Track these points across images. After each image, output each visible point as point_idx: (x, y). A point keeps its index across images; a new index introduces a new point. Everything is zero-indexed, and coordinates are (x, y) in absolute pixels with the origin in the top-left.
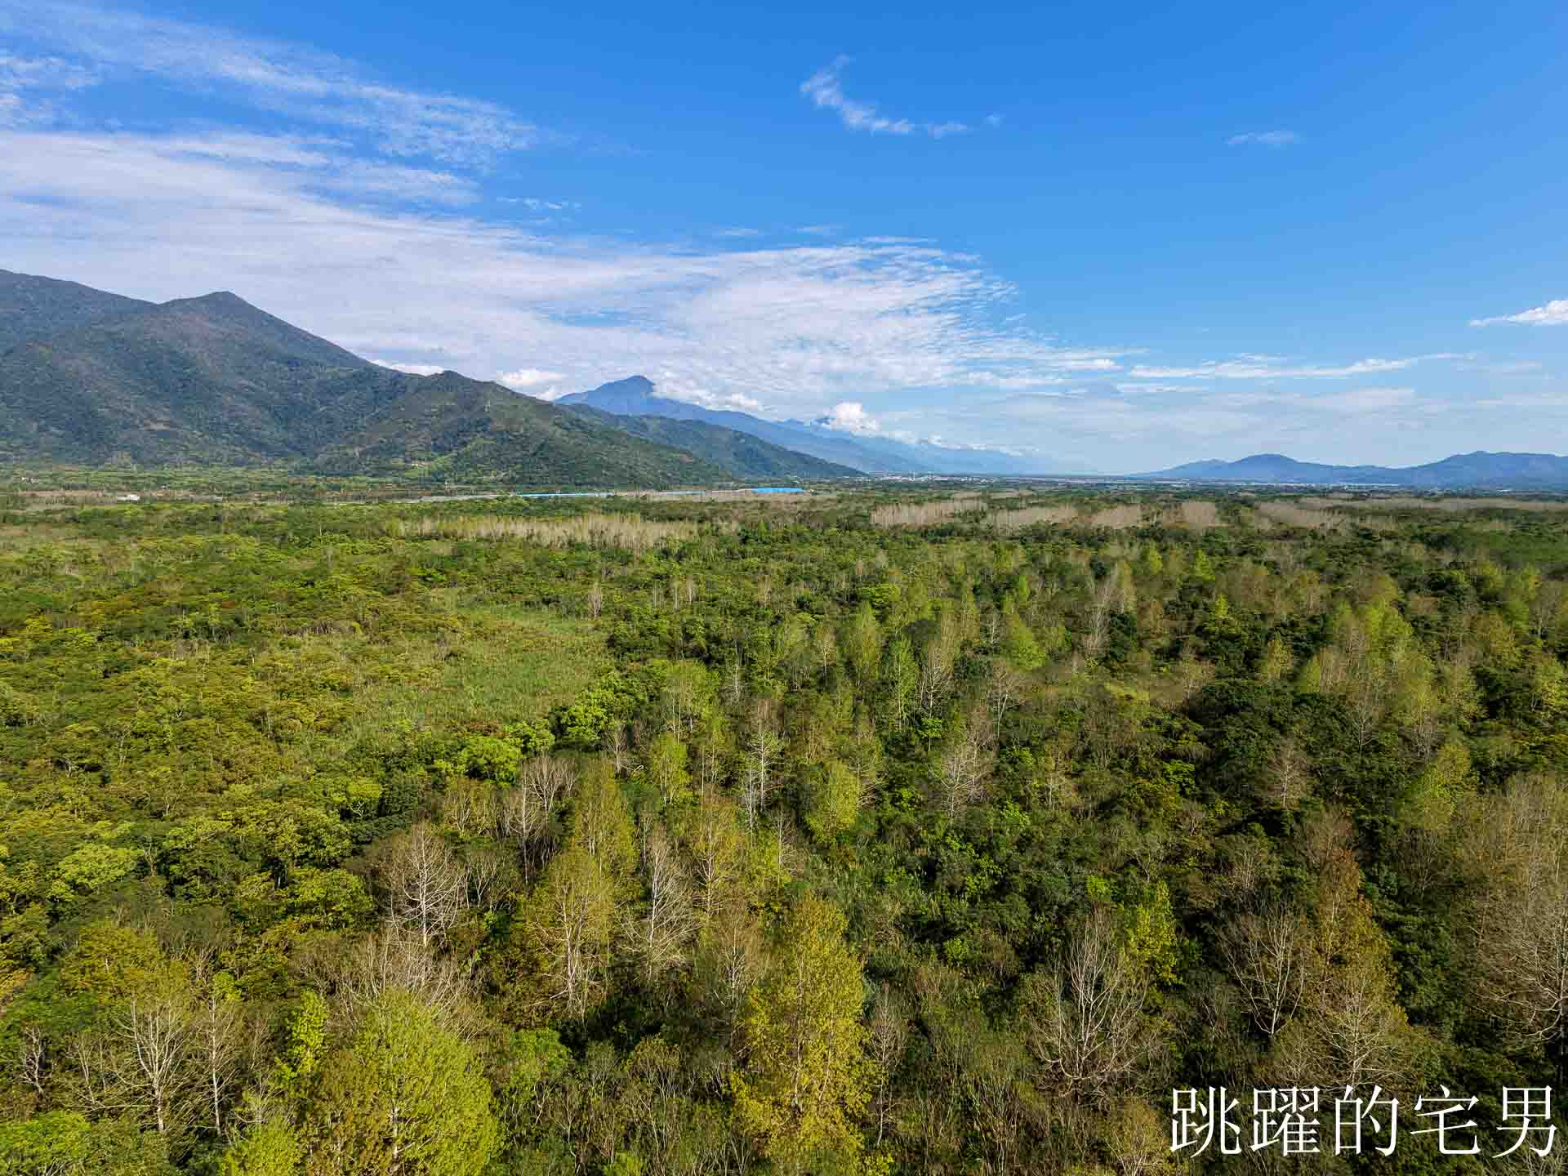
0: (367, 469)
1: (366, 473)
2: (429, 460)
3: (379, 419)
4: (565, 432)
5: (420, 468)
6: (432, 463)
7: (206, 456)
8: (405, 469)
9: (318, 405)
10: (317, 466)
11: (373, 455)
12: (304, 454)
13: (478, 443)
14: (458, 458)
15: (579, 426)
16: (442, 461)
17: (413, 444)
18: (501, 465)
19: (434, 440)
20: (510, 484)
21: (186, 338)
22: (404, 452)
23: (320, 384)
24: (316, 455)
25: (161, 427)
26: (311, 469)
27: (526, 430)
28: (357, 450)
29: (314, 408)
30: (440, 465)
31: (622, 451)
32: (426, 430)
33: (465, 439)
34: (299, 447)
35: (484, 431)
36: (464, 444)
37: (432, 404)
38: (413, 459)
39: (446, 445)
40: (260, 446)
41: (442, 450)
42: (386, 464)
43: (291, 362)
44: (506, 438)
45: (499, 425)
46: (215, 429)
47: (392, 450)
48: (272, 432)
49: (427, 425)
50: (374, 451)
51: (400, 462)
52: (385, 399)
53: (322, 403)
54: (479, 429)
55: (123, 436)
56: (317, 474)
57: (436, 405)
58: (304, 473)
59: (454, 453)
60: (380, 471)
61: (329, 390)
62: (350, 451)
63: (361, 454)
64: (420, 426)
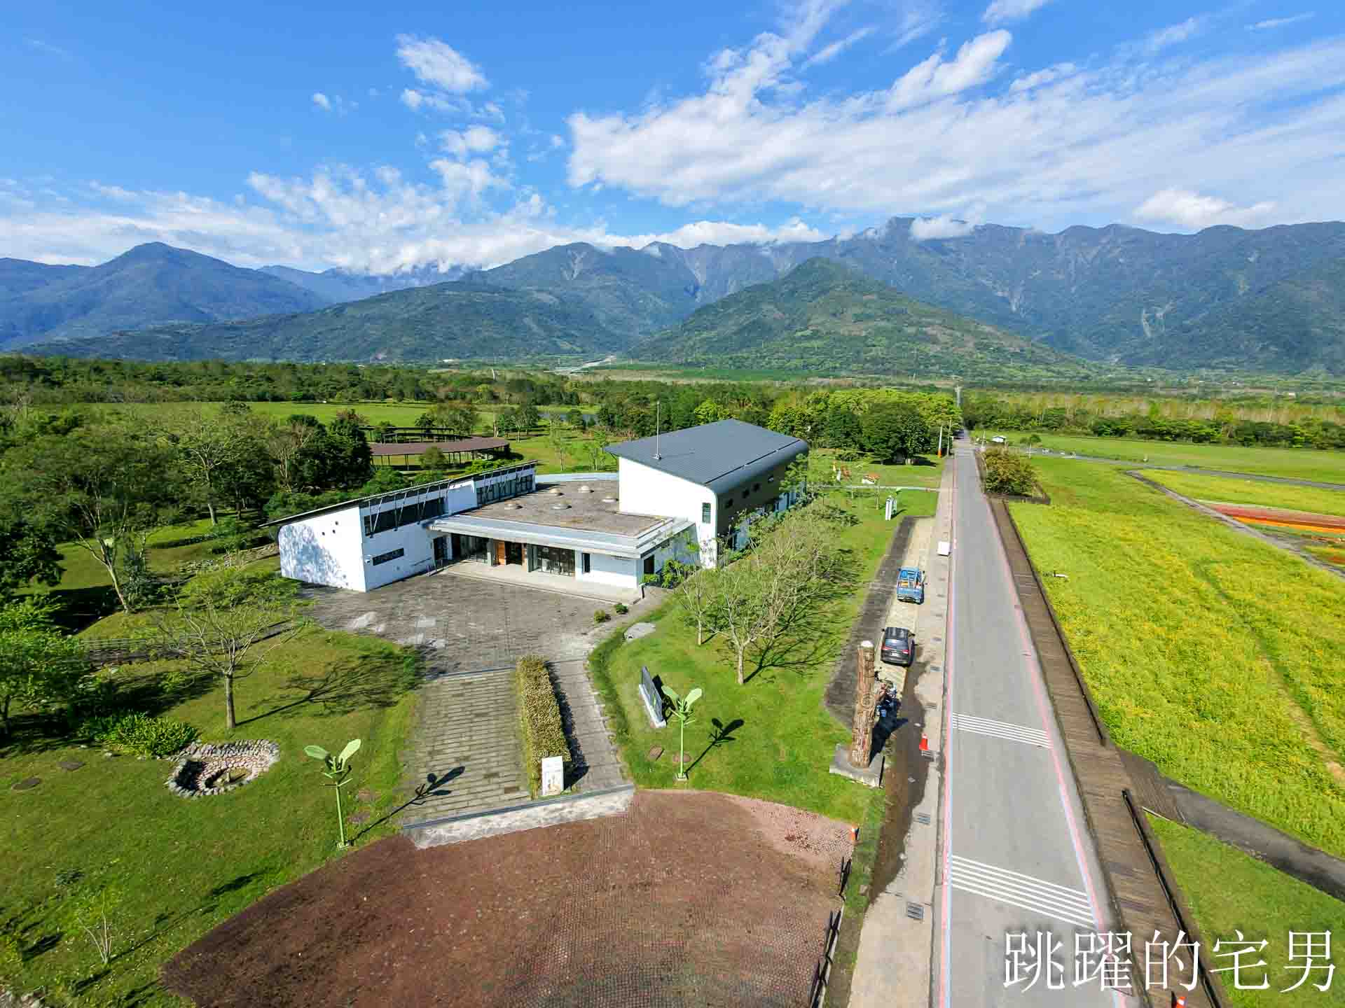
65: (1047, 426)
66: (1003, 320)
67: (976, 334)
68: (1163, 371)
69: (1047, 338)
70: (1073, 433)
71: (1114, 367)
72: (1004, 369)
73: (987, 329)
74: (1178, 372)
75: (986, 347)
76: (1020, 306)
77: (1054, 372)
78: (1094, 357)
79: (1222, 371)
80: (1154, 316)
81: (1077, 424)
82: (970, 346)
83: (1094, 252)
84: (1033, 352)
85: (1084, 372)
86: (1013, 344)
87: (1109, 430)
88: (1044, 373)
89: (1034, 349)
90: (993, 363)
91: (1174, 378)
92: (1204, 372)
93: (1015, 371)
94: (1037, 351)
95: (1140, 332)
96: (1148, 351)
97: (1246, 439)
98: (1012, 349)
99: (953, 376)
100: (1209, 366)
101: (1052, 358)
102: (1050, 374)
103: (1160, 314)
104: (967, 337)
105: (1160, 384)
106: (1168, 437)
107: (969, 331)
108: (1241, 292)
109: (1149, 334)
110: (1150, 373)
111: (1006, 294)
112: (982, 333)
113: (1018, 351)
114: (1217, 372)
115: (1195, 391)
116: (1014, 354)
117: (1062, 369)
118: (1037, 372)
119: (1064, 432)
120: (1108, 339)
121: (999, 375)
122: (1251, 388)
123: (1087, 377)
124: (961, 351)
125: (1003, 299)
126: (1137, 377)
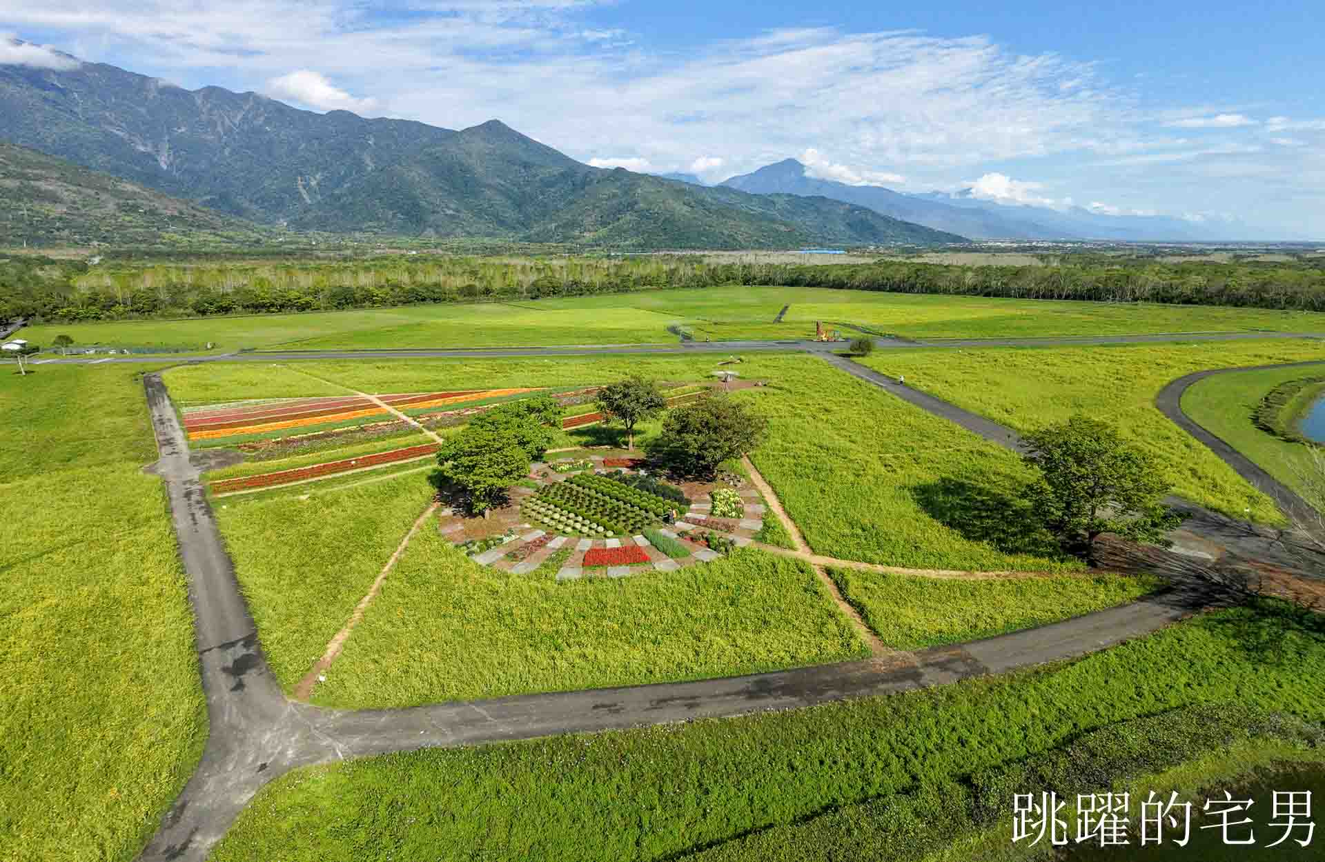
0: (557, 238)
2: (595, 231)
3: (572, 203)
4: (689, 209)
5: (588, 237)
6: (596, 234)
7: (472, 231)
8: (579, 238)
9: (539, 195)
11: (562, 228)
13: (626, 219)
14: (611, 230)
16: (603, 231)
17: (588, 221)
19: (602, 217)
21: (469, 154)
22: (581, 226)
23: (541, 180)
24: (532, 229)
25: (451, 212)
29: (537, 197)
31: (731, 223)
32: (597, 210)
33: (619, 216)
34: (524, 224)
35: (632, 210)
36: (618, 220)
37: (605, 192)
38: (585, 231)
39: (608, 221)
40: (502, 223)
41: (604, 224)
42: (568, 235)
43: (526, 166)
44: (646, 215)
45: (643, 205)
46: (479, 213)
47: (573, 224)
48: (511, 214)
49: (599, 207)
50: (564, 226)
51: (577, 233)
52: (578, 189)
53: (542, 194)
54: (629, 209)
55: (432, 218)
57: (607, 192)
59: (610, 227)
61: (546, 184)
62: (550, 227)
63: (556, 228)
64: (595, 207)
65: (137, 311)
66: (151, 178)
67: (117, 194)
68: (326, 234)
69: (208, 201)
70: (174, 316)
71: (282, 231)
72: (164, 234)
73: (129, 188)
74: (338, 235)
75: (134, 209)
76: (171, 164)
77: (222, 236)
78: (263, 221)
79: (370, 234)
80: (308, 184)
81: (174, 304)
82: (111, 207)
83: (239, 117)
84: (194, 216)
85: (254, 236)
86: (168, 207)
87: (212, 308)
88: (211, 238)
89: (194, 212)
90: (148, 227)
91: (334, 240)
92: (358, 235)
93: (176, 237)
94: (198, 214)
95: (301, 199)
96: (310, 216)
97: (339, 304)
98: (169, 213)
99: (96, 243)
100: (361, 230)
101: (218, 222)
102: (218, 239)
103: (313, 183)
104: (104, 196)
105: (323, 246)
106: (273, 309)
107: (105, 189)
108: (369, 169)
109: (309, 202)
110: (315, 237)
111: (149, 149)
112: (122, 192)
113: (176, 213)
114: (367, 235)
115: (348, 252)
116: (172, 218)
117: (232, 234)
118: (203, 237)
119: (162, 316)
120: (275, 204)
121: (158, 241)
122: (390, 248)
123: (258, 241)
124: (98, 213)
125: (148, 155)
126: (305, 240)
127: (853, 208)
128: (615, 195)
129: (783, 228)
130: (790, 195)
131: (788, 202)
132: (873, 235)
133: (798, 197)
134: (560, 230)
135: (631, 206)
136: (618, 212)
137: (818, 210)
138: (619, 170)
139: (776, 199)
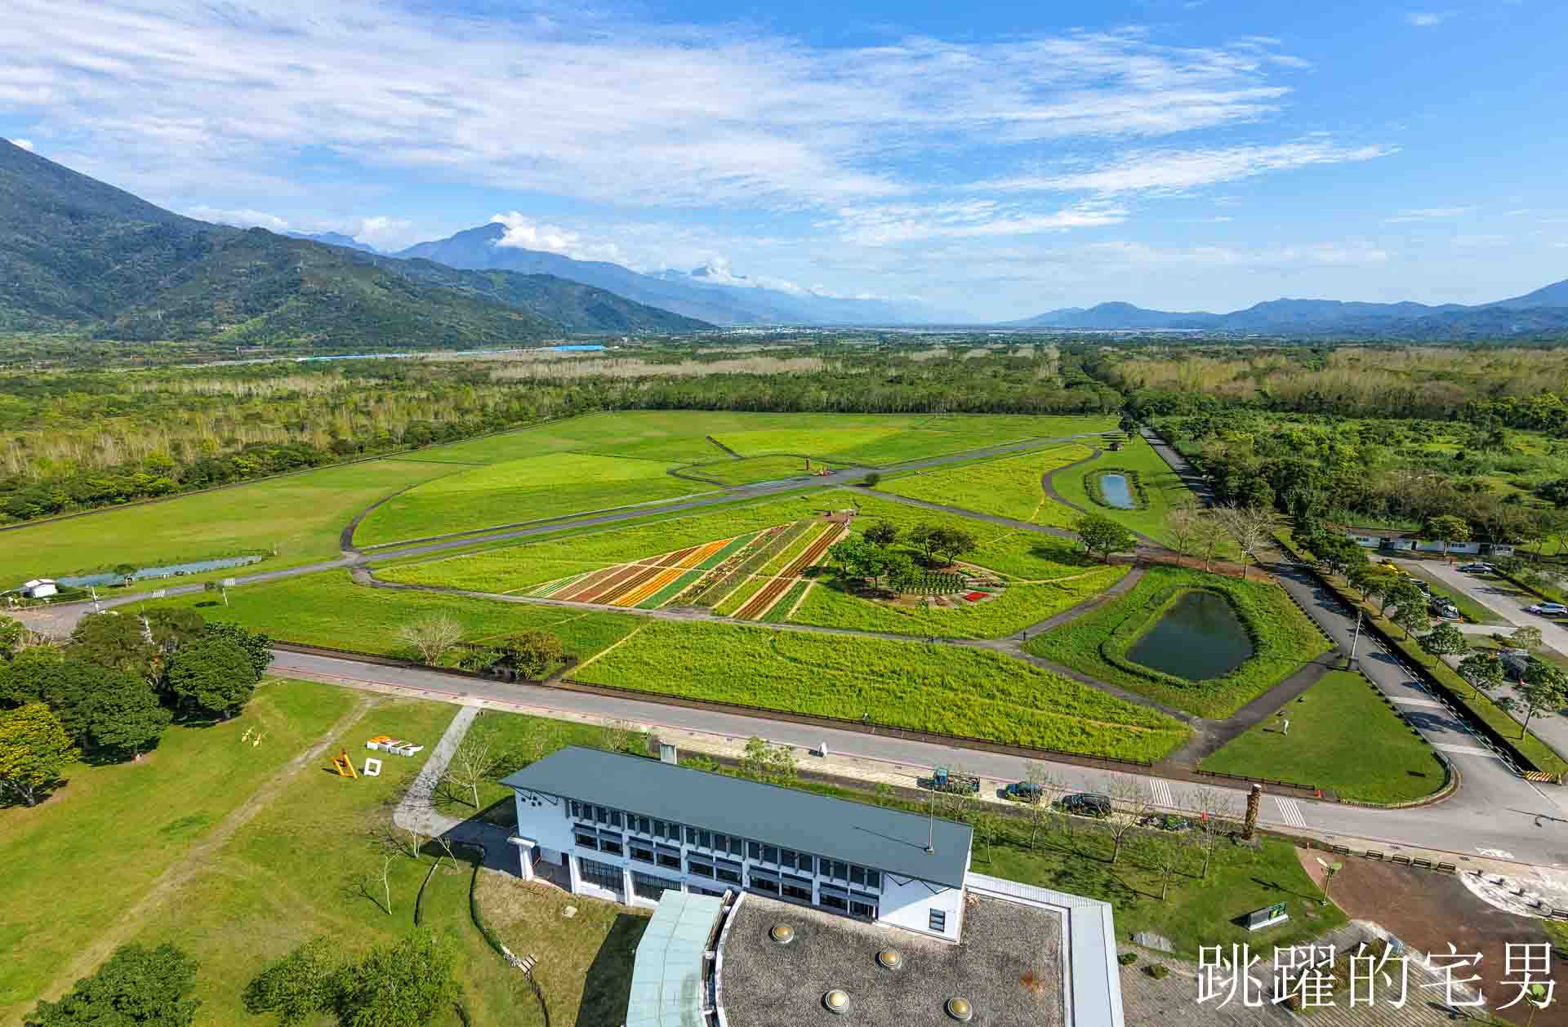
0: (172, 332)
1: (171, 337)
2: (240, 322)
3: (183, 278)
5: (230, 331)
6: (243, 326)
8: (214, 333)
9: (113, 264)
10: (117, 331)
11: (177, 318)
12: (101, 317)
13: (291, 303)
14: (268, 321)
15: (401, 286)
16: (253, 324)
18: (313, 328)
19: (245, 301)
20: (321, 346)
22: (211, 315)
23: (111, 240)
24: (115, 318)
26: (109, 334)
27: (340, 292)
28: (159, 313)
29: (108, 267)
30: (251, 328)
31: (448, 310)
32: (235, 291)
33: (277, 301)
34: (94, 308)
35: (297, 292)
36: (276, 306)
37: (240, 264)
38: (221, 322)
39: (258, 307)
41: (253, 312)
42: (191, 328)
43: (74, 214)
44: (321, 300)
45: (311, 286)
47: (197, 312)
49: (235, 286)
50: (180, 315)
51: (208, 325)
52: (190, 257)
53: (117, 262)
54: (291, 290)
56: (117, 339)
57: (244, 264)
58: (101, 337)
59: (265, 316)
60: (187, 335)
61: (123, 247)
62: (152, 315)
63: (164, 317)
64: (229, 287)
127: (590, 291)
128: (260, 270)
129: (515, 316)
130: (510, 272)
131: (508, 281)
132: (617, 321)
133: (520, 275)
134: (173, 320)
135: (295, 285)
136: (270, 296)
137: (547, 292)
138: (257, 231)
139: (493, 277)
